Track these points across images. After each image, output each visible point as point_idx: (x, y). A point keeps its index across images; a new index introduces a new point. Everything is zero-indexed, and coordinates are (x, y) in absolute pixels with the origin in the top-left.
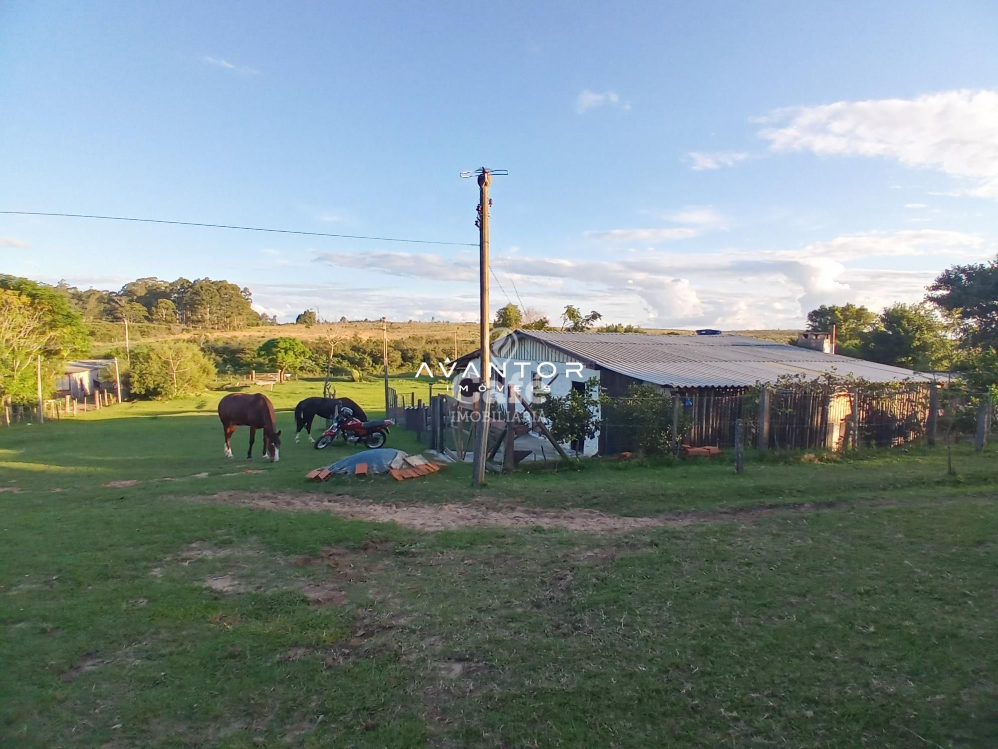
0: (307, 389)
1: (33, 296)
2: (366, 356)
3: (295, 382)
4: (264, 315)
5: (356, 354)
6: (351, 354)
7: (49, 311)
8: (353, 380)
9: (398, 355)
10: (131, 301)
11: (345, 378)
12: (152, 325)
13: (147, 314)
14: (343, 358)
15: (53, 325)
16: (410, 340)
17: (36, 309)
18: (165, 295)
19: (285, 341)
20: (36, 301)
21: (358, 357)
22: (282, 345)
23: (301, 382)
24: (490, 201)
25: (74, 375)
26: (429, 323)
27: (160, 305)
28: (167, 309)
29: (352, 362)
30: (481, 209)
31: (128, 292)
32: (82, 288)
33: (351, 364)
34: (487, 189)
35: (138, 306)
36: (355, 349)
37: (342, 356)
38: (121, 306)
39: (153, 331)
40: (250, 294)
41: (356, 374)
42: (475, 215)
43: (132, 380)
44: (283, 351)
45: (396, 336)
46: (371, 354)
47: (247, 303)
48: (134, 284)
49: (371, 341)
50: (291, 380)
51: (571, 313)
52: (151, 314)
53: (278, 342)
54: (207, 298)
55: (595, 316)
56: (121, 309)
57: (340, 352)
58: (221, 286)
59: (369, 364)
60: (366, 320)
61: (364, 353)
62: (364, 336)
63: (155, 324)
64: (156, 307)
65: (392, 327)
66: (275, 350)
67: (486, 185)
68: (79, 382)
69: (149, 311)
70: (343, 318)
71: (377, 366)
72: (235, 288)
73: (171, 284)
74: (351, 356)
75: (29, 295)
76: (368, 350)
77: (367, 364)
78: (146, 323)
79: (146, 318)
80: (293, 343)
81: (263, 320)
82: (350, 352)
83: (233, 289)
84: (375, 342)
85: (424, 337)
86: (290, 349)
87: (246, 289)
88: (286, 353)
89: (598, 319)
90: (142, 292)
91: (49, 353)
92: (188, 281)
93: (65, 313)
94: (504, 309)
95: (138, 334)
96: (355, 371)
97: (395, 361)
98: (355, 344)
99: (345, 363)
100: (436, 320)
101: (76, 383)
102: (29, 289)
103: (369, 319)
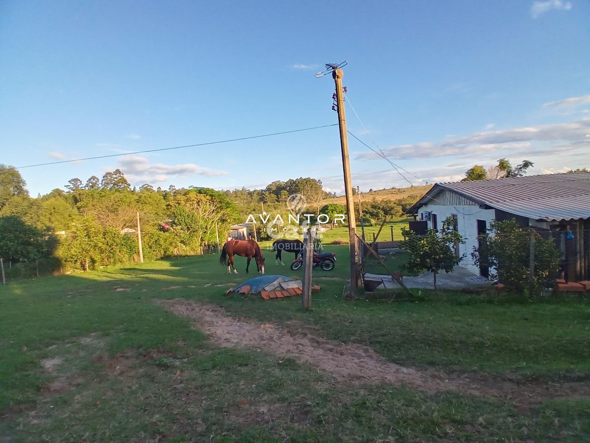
0: (343, 232)
1: (211, 196)
2: (379, 211)
3: (340, 228)
4: (330, 193)
5: (374, 210)
6: (371, 210)
7: (219, 202)
8: (371, 225)
9: (400, 208)
10: (270, 193)
11: (367, 224)
12: (279, 204)
13: (277, 199)
14: (367, 213)
15: (221, 208)
16: (409, 199)
17: (213, 201)
18: (284, 188)
19: (332, 206)
20: (213, 198)
21: (375, 211)
22: (330, 208)
23: (343, 228)
24: (345, 88)
25: (240, 230)
26: (424, 186)
27: (282, 193)
28: (285, 195)
29: (372, 215)
30: (336, 96)
31: (269, 189)
32: (252, 190)
33: (371, 216)
34: (340, 81)
35: (273, 195)
36: (373, 207)
37: (366, 212)
38: (266, 196)
39: (279, 207)
40: (321, 183)
41: (373, 221)
42: (332, 102)
43: (261, 231)
44: (331, 211)
45: (399, 197)
46: (383, 209)
47: (320, 187)
48: (271, 185)
49: (383, 201)
50: (338, 227)
51: (503, 165)
52: (278, 199)
53: (328, 207)
54: (302, 188)
55: (526, 164)
56: (266, 197)
57: (365, 209)
58: (308, 181)
59: (382, 215)
60: (384, 189)
61: (379, 209)
62: (379, 199)
63: (281, 203)
64: (280, 195)
65: (400, 191)
66: (327, 211)
67: (338, 77)
68: (242, 233)
69: (278, 197)
70: (371, 190)
71: (387, 216)
72: (314, 180)
73: (286, 183)
74: (371, 211)
75: (210, 196)
76: (381, 207)
77: (380, 215)
78: (277, 203)
79: (276, 200)
80: (336, 207)
81: (329, 195)
82: (370, 209)
83: (313, 181)
84: (386, 202)
85: (418, 195)
86: (334, 210)
87: (319, 180)
88: (332, 212)
89: (530, 167)
90: (274, 188)
91: (223, 221)
92: (293, 180)
93: (226, 202)
94: (471, 170)
95: (273, 209)
96: (372, 220)
97: (398, 212)
98: (374, 204)
99: (368, 216)
100: (428, 184)
101: (241, 233)
102: (210, 193)
103: (386, 189)
